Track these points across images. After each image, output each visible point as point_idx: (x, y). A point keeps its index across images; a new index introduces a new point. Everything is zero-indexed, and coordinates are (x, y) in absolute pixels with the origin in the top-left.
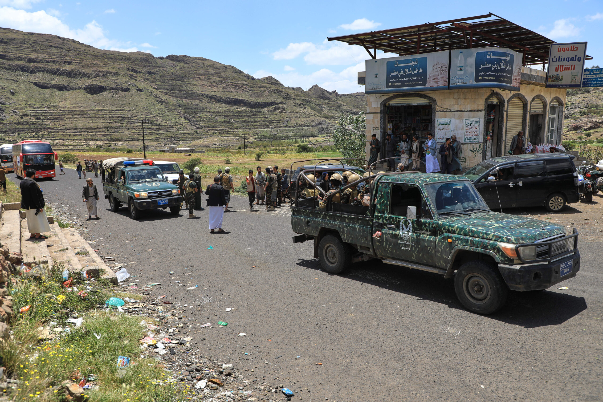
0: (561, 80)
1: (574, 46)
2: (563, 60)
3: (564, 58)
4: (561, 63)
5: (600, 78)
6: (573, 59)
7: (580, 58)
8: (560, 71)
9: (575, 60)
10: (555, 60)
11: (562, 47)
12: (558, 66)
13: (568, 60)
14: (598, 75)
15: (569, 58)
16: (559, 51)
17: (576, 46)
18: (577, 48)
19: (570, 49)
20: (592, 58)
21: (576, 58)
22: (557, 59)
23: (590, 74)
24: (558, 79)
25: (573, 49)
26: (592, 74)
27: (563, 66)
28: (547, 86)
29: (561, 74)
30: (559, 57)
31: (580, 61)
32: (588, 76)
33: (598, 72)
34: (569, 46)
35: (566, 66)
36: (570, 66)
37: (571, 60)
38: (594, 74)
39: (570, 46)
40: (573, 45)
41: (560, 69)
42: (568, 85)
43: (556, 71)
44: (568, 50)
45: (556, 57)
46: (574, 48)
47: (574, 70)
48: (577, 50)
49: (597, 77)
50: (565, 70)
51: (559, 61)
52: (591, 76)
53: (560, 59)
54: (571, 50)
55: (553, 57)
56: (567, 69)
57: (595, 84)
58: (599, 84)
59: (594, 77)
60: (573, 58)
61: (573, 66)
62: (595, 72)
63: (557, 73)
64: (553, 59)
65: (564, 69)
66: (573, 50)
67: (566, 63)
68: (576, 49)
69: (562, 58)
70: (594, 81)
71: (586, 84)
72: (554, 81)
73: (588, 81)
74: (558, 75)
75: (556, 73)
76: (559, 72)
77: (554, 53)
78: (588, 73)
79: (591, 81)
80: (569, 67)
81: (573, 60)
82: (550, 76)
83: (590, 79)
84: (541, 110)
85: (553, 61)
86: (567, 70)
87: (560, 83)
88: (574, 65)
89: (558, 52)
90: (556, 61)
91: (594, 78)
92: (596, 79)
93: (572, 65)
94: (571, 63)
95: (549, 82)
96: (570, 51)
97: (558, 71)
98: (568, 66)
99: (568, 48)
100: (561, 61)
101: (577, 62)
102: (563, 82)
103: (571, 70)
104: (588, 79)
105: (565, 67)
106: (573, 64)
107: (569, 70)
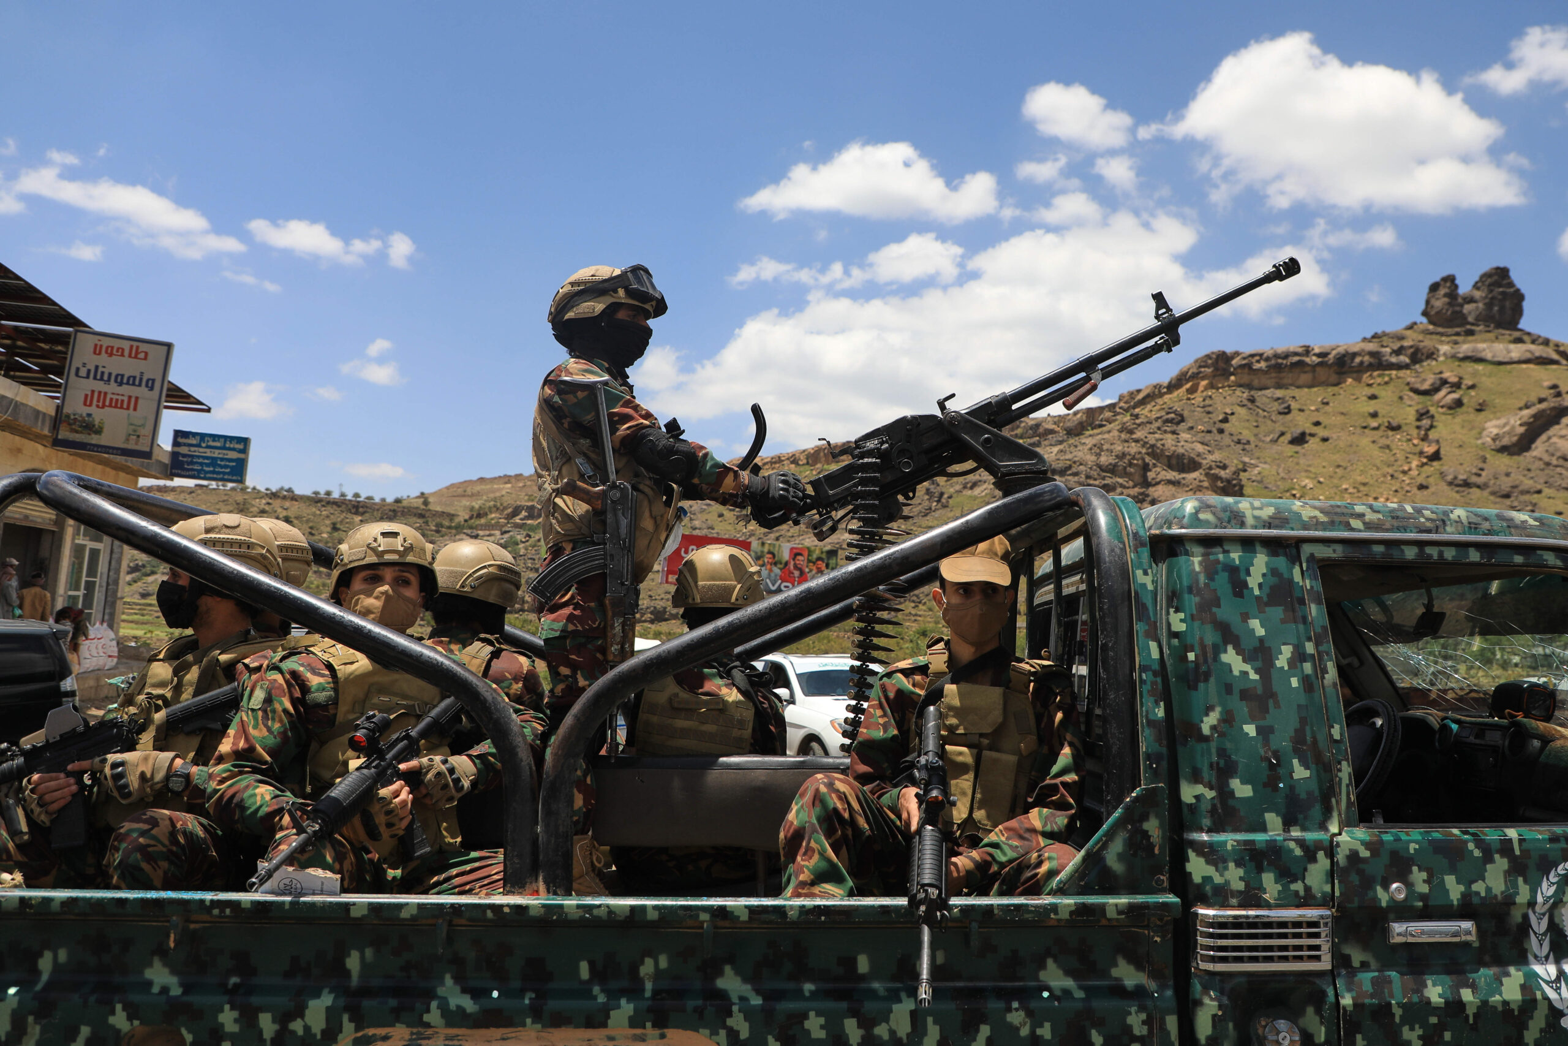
0: (99, 431)
1: (138, 347)
2: (106, 378)
3: (110, 374)
4: (99, 386)
5: (222, 459)
6: (132, 381)
7: (153, 380)
8: (98, 406)
9: (140, 385)
10: (83, 373)
11: (106, 342)
12: (93, 392)
13: (120, 380)
14: (217, 451)
15: (123, 376)
16: (97, 350)
17: (143, 347)
18: (146, 354)
19: (126, 353)
20: (208, 410)
21: (141, 380)
22: (89, 371)
23: (199, 446)
24: (89, 427)
25: (135, 354)
26: (204, 445)
27: (106, 394)
28: (57, 443)
29: (99, 415)
30: (97, 367)
31: (152, 389)
32: (193, 449)
33: (218, 444)
34: (126, 345)
35: (115, 397)
36: (126, 399)
37: (128, 383)
38: (208, 447)
39: (128, 343)
40: (135, 344)
41: (98, 401)
42: (118, 449)
43: (85, 404)
44: (122, 355)
45: (88, 367)
46: (137, 353)
47: (135, 409)
48: (145, 358)
49: (216, 455)
50: (110, 406)
51: (95, 378)
52: (201, 450)
53: (97, 374)
54: (130, 356)
55: (80, 366)
56: (117, 405)
57: (210, 472)
58: (219, 473)
59: (208, 454)
60: (134, 378)
61: (133, 400)
62: (211, 443)
63: (87, 410)
64: (78, 369)
65: (107, 403)
66: (136, 357)
67: (113, 387)
68: (142, 355)
69: (103, 373)
70: (208, 465)
71: (188, 470)
72: (77, 432)
73: (192, 463)
74: (89, 415)
75: (84, 410)
76: (93, 410)
77: (83, 354)
78: (194, 442)
79: (201, 464)
80: (122, 401)
81: (133, 384)
82: (68, 416)
83: (198, 457)
84: (48, 516)
85: (77, 375)
86: (116, 407)
87: (94, 439)
88: (137, 398)
89: (95, 353)
90: (88, 377)
91: (207, 458)
92: (214, 461)
93: (130, 397)
94: (126, 390)
95: (64, 434)
96: (126, 359)
97: (90, 405)
98: (120, 398)
99: (123, 350)
100: (102, 379)
101: (142, 391)
102: (103, 440)
103: (128, 408)
104: (192, 456)
105: (111, 399)
106: (134, 395)
107: (121, 407)
